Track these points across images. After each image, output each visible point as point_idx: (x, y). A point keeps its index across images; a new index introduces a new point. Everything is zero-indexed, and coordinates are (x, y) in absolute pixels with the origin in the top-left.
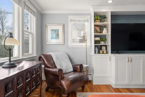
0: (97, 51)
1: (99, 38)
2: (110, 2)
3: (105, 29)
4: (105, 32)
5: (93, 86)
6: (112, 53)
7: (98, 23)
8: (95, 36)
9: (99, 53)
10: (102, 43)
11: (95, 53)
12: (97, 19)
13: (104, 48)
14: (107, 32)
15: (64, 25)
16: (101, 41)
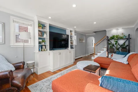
0: (41, 49)
1: (41, 40)
2: (50, 18)
3: (45, 34)
4: (45, 36)
5: (39, 76)
6: (50, 50)
7: (41, 29)
8: (39, 39)
9: (42, 50)
10: (43, 44)
11: (39, 51)
12: (40, 26)
13: (44, 47)
14: (47, 37)
15: (4, 23)
16: (42, 42)
